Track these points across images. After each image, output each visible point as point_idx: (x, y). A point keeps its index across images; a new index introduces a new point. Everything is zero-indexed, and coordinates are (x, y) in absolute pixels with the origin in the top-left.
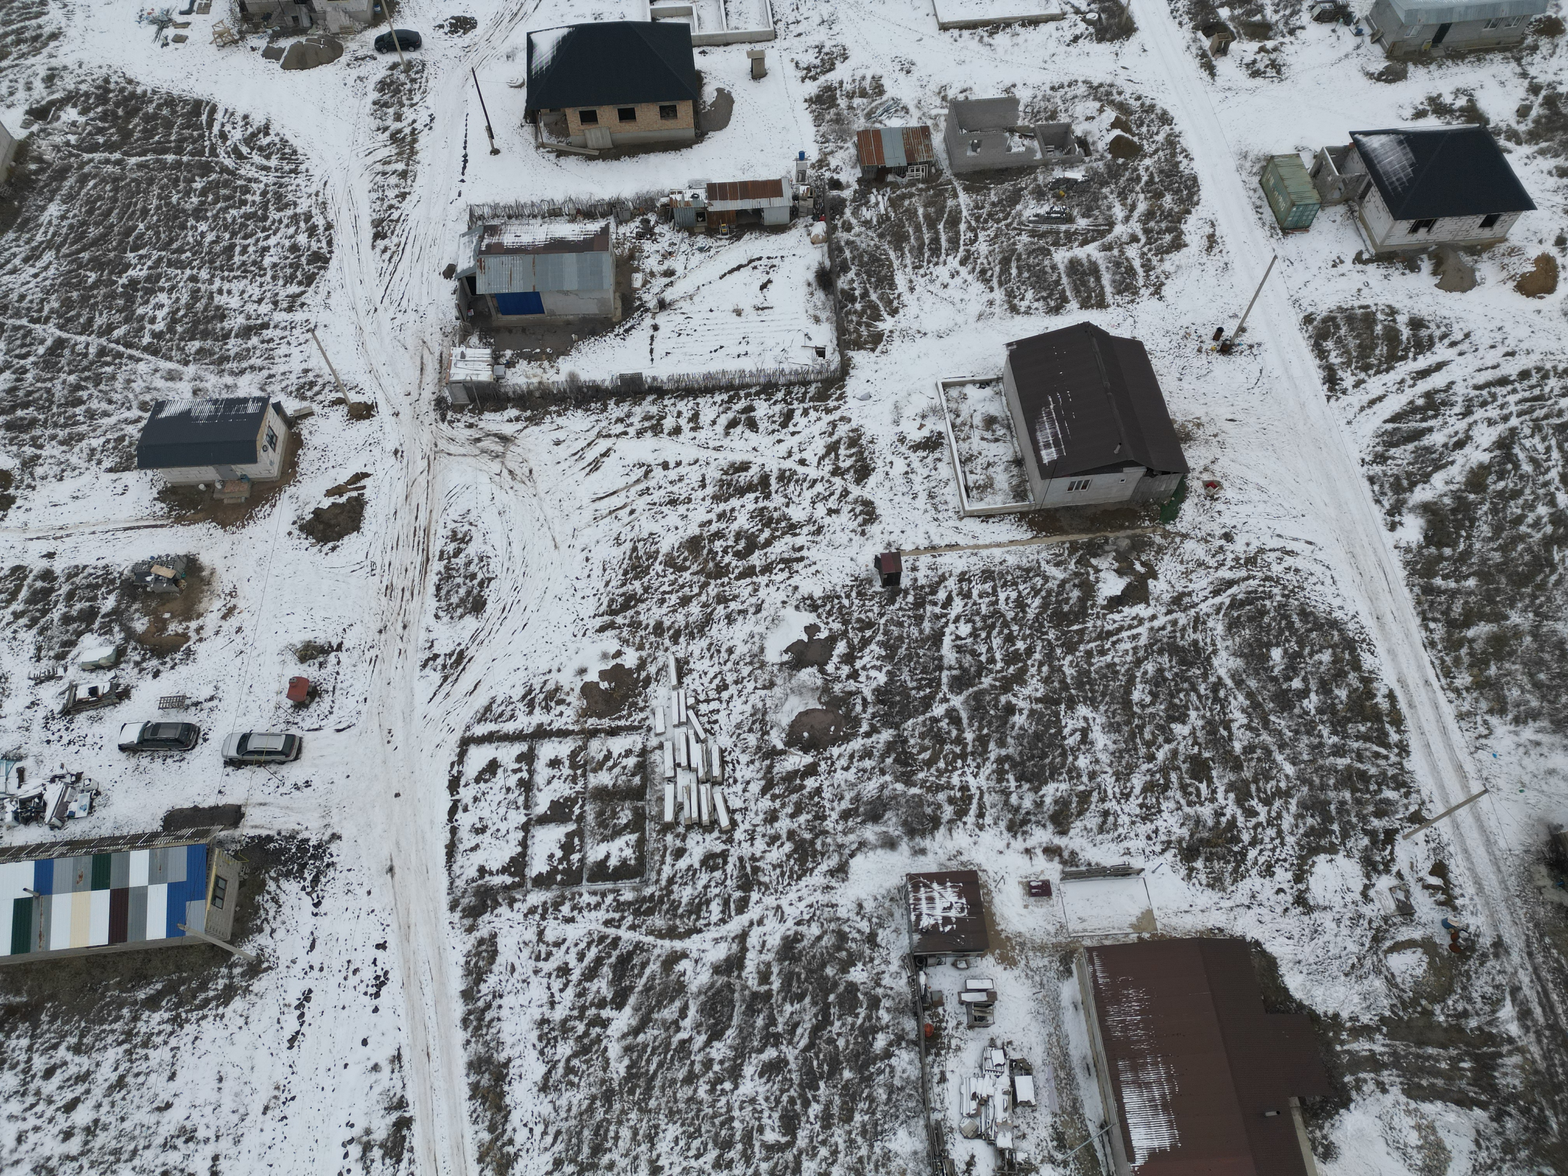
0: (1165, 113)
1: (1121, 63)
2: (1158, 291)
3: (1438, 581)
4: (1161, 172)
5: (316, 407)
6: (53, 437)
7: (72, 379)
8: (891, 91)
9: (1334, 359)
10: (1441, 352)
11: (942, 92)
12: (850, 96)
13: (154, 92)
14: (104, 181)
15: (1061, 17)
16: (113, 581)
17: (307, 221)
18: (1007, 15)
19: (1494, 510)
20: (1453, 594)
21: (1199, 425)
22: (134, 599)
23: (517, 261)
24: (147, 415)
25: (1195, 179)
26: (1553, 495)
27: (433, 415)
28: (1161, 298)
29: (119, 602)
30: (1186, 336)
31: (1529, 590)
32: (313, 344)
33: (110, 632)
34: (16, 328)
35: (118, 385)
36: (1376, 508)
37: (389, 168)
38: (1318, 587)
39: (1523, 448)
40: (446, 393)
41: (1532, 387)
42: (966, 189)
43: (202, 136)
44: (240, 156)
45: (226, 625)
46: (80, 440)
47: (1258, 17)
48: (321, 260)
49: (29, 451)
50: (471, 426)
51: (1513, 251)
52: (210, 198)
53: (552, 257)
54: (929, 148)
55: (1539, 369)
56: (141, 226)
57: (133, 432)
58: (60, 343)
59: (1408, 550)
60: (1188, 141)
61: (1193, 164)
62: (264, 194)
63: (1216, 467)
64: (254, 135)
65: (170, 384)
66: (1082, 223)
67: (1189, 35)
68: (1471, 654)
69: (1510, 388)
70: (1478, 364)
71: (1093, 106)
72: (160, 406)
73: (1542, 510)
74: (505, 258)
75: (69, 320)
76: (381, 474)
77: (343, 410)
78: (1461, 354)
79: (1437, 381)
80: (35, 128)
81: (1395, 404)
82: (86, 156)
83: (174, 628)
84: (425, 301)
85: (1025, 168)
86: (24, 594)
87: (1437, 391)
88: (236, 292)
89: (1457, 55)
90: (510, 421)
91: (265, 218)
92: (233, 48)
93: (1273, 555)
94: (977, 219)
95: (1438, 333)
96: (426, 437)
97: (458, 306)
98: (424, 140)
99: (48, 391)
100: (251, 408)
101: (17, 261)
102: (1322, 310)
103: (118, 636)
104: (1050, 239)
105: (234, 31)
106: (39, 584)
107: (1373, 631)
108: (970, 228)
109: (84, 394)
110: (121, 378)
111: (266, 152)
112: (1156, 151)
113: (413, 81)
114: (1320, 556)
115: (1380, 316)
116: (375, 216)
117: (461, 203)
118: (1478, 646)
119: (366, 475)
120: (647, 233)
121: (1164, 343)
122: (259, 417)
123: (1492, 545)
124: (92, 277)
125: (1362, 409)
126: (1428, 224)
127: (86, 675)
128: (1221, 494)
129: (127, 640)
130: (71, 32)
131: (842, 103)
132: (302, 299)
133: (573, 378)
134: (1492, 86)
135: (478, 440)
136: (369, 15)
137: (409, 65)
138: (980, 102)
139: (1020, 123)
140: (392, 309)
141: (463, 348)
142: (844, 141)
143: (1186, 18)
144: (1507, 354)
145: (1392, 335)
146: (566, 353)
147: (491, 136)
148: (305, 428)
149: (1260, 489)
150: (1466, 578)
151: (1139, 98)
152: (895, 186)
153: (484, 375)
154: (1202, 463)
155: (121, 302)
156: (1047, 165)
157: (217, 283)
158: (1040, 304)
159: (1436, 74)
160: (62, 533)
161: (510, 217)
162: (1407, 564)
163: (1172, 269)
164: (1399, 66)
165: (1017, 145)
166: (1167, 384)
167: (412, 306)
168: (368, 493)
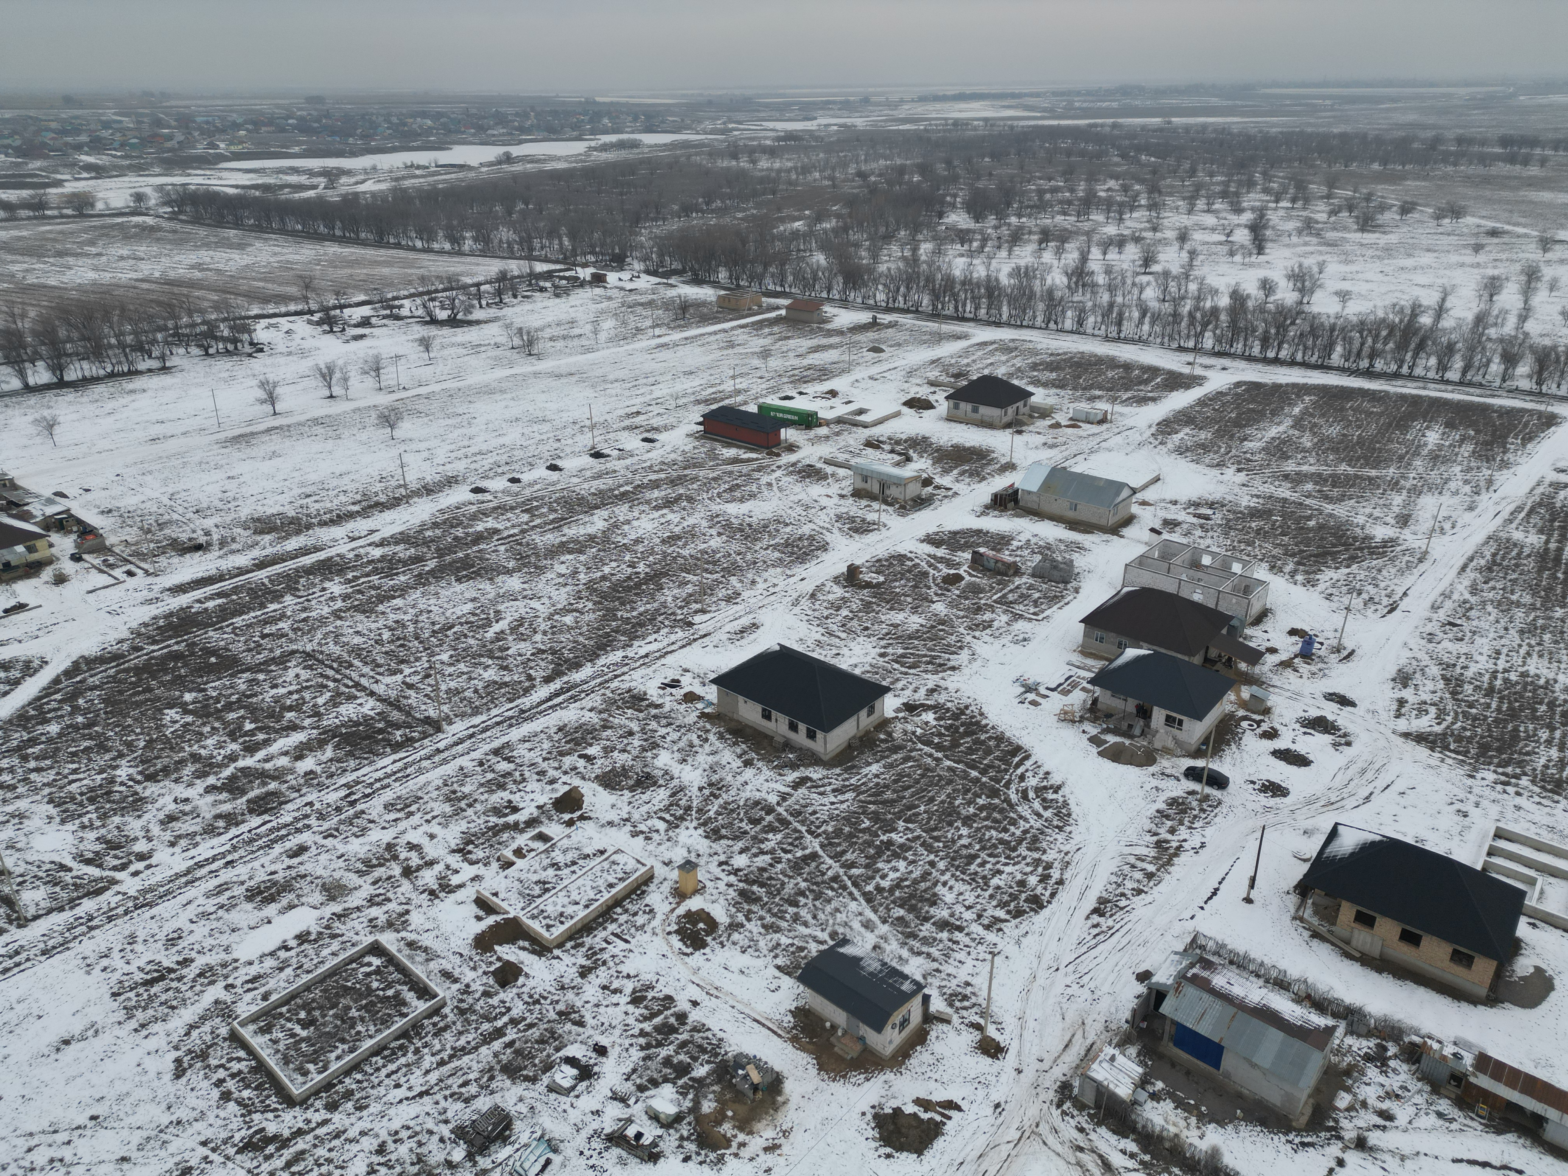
5: (955, 1019)
6: (761, 918)
7: (803, 885)
13: (993, 728)
14: (919, 766)
16: (717, 1055)
17: (1045, 869)
22: (719, 1081)
23: (1218, 1006)
24: (831, 943)
27: (1051, 1095)
29: (708, 1074)
32: (988, 965)
33: (684, 1095)
34: (796, 830)
35: (829, 909)
37: (1140, 864)
40: (1076, 1083)
43: (1006, 771)
44: (1025, 796)
45: (763, 1157)
46: (775, 932)
48: (1037, 904)
49: (741, 918)
50: (1081, 1130)
52: (984, 814)
53: (1256, 1022)
56: (922, 808)
57: (814, 949)
58: (814, 856)
62: (1025, 832)
64: (1045, 788)
65: (863, 930)
72: (845, 942)
74: (1205, 996)
75: (830, 844)
76: (971, 1116)
77: (976, 1036)
80: (901, 715)
82: (920, 746)
83: (727, 1128)
84: (1106, 988)
86: (658, 1020)
88: (956, 891)
90: (1124, 1152)
91: (1014, 849)
92: (1070, 725)
96: (1033, 1111)
97: (1134, 1011)
98: (1183, 859)
99: (783, 884)
100: (906, 987)
101: (829, 788)
103: (687, 1104)
105: (1078, 715)
106: (672, 1020)
109: (802, 901)
110: (834, 904)
111: (1047, 804)
113: (1203, 810)
116: (1105, 895)
117: (1190, 925)
119: (958, 1108)
120: (1379, 1059)
122: (907, 997)
124: (867, 823)
127: (645, 1117)
129: (691, 1111)
130: (965, 671)
132: (1002, 925)
133: (1215, 1154)
135: (1081, 1149)
136: (1193, 748)
137: (1206, 798)
140: (1072, 977)
141: (1116, 1052)
146: (1221, 1123)
147: (1252, 886)
148: (936, 1030)
153: (1124, 1090)
155: (872, 851)
157: (947, 876)
160: (713, 992)
161: (1231, 962)
167: (1092, 985)
168: (949, 1126)
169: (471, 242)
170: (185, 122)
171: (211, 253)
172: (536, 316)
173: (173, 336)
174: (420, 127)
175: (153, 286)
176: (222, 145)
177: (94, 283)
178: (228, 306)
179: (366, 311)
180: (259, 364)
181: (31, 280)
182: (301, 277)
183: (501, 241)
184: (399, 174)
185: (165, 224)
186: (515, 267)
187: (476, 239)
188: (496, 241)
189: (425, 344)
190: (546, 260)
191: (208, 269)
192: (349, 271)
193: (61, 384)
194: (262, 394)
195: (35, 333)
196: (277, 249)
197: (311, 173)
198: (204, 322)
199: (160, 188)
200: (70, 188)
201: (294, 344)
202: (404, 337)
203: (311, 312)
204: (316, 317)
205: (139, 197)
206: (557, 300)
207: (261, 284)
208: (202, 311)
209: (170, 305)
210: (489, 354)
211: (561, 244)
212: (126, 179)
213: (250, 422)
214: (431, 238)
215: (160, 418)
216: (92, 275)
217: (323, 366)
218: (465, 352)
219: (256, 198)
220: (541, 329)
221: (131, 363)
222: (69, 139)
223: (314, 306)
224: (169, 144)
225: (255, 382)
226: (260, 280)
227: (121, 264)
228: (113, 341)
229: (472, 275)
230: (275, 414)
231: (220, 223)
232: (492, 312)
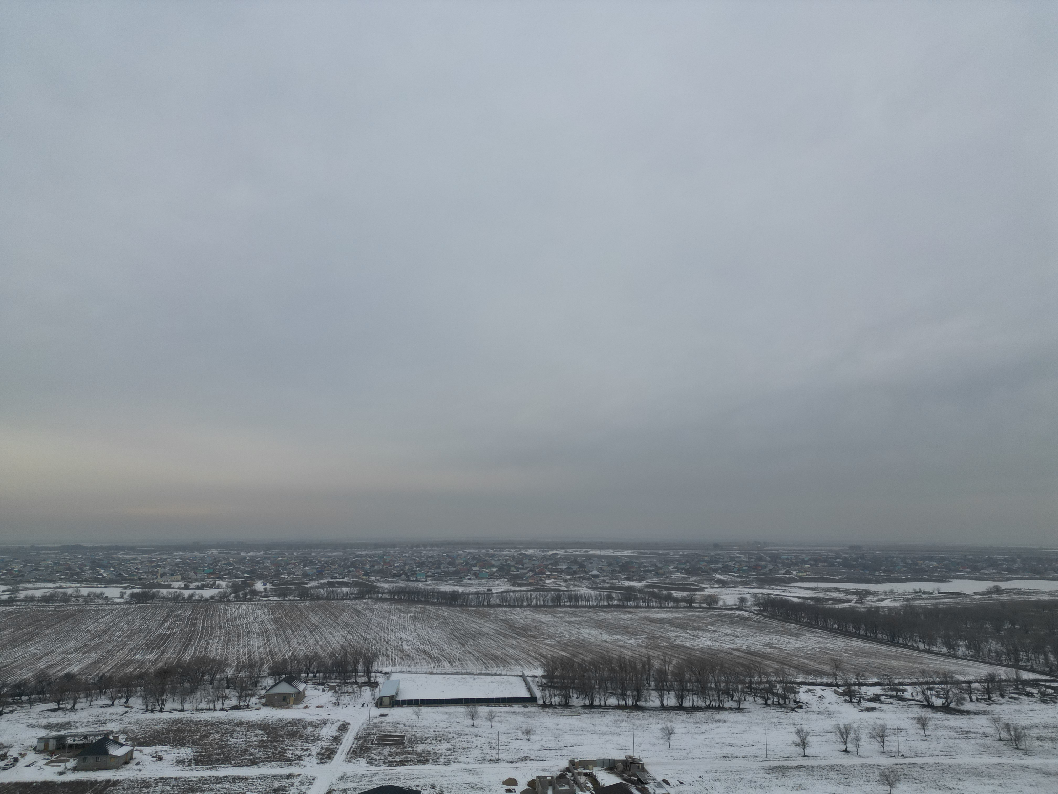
169: (964, 649)
170: (775, 558)
171: (778, 637)
172: (1023, 716)
173: (748, 688)
174: (928, 566)
175: (740, 654)
176: (794, 573)
177: (709, 648)
178: (784, 673)
179: (877, 690)
180: (798, 717)
181: (678, 642)
182: (833, 660)
183: (990, 650)
184: (910, 597)
185: (755, 617)
186: (1002, 672)
187: (968, 647)
188: (986, 651)
189: (923, 723)
190: (1032, 670)
191: (775, 648)
192: (868, 660)
193: (680, 708)
194: (797, 739)
195: (673, 674)
196: (820, 639)
197: (848, 592)
198: (767, 682)
199: (755, 595)
200: (708, 592)
201: (823, 706)
202: (905, 715)
203: (838, 685)
204: (841, 690)
205: (742, 600)
206: (1044, 706)
207: (806, 661)
208: (767, 675)
209: (749, 668)
210: (978, 741)
211: (1046, 659)
212: (737, 589)
213: (787, 758)
214: (932, 642)
215: (731, 742)
216: (709, 643)
217: (842, 726)
218: (956, 735)
219: (810, 605)
220: (1029, 728)
221: (720, 701)
222: (713, 566)
223: (840, 681)
224: (764, 571)
225: (794, 729)
226: (806, 658)
227: (726, 638)
228: (713, 685)
229: (964, 674)
230: (804, 756)
231: (786, 619)
232: (982, 706)
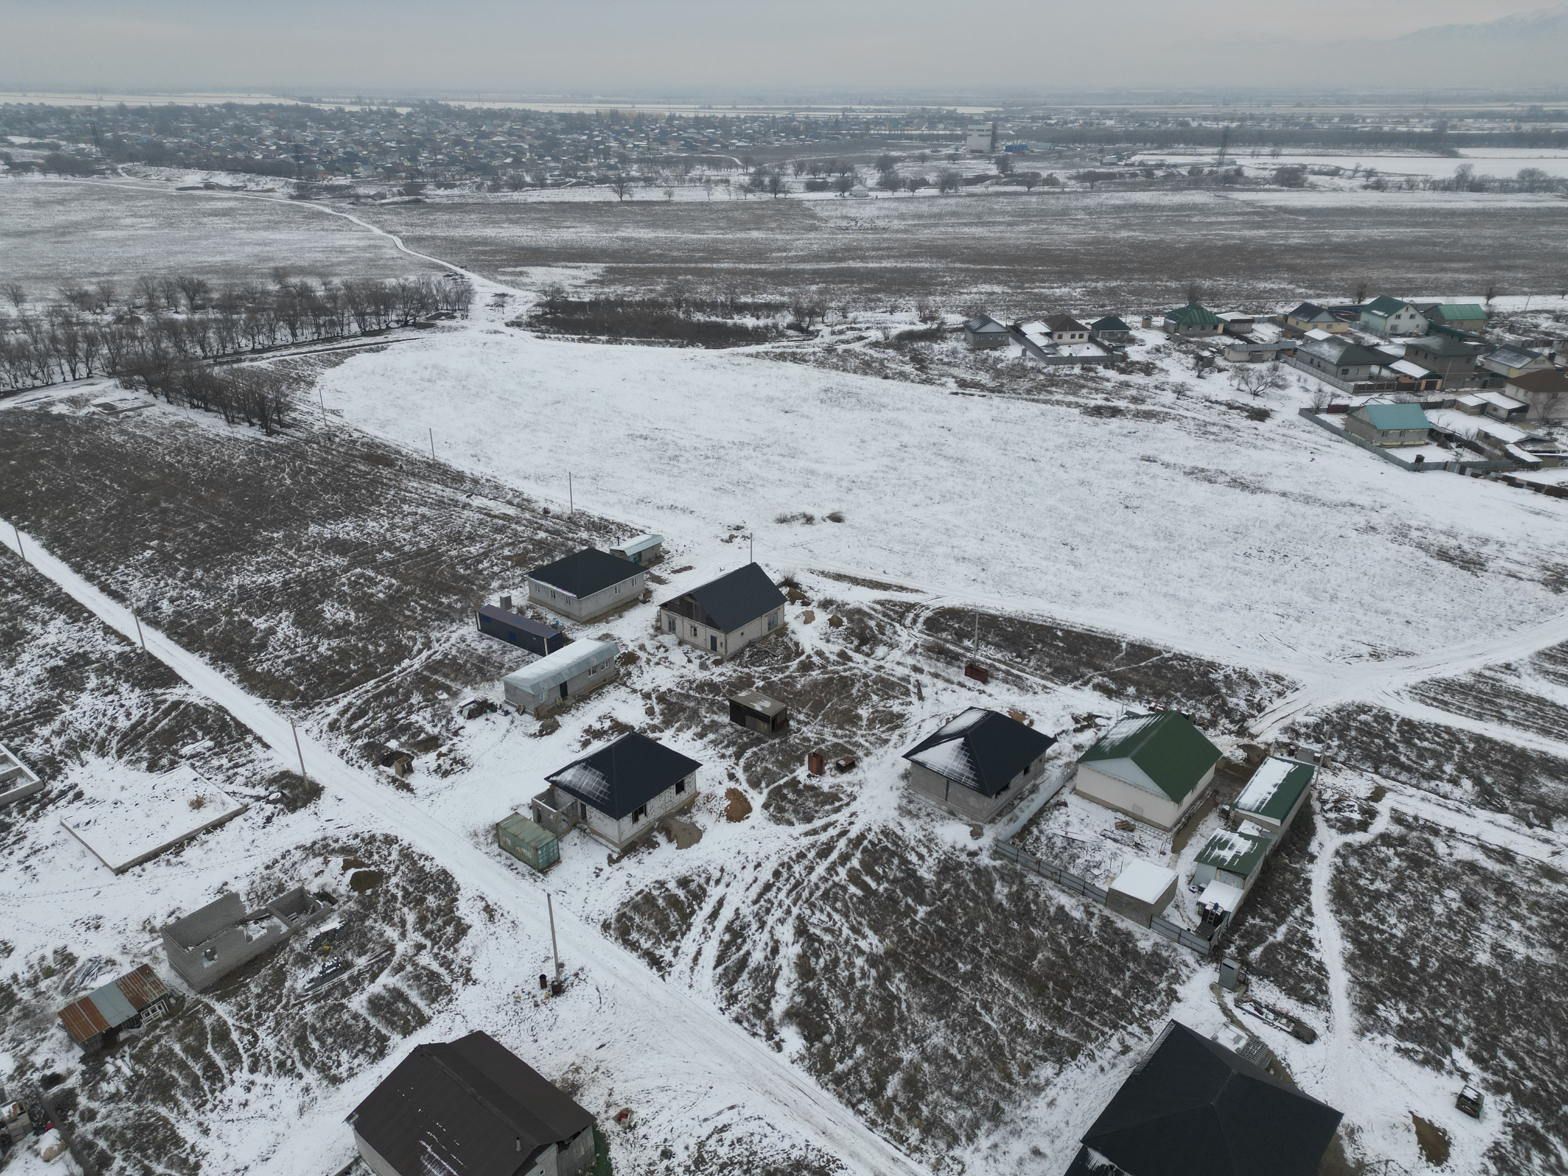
0: (387, 837)
1: (324, 818)
2: (468, 978)
3: (839, 1067)
4: (411, 881)
8: (83, 954)
9: (646, 944)
10: (714, 893)
11: (148, 927)
12: (33, 983)
15: (245, 808)
18: (186, 831)
19: (832, 984)
20: (855, 1070)
21: (577, 1070)
25: (444, 872)
26: (856, 946)
28: (475, 983)
30: (517, 1001)
31: (897, 1028)
36: (756, 1040)
38: (765, 1142)
39: (815, 926)
41: (788, 880)
42: (220, 999)
47: (423, 735)
51: (708, 798)
54: (157, 983)
55: (782, 865)
59: (802, 1058)
60: (420, 846)
61: (435, 862)
63: (616, 1097)
66: (361, 962)
67: (373, 772)
68: (903, 1110)
69: (775, 889)
70: (743, 886)
71: (316, 863)
73: (859, 961)
78: (728, 885)
79: (726, 914)
81: (711, 951)
85: (276, 946)
87: (732, 922)
89: (584, 698)
93: (712, 1142)
94: (248, 1019)
95: (702, 881)
102: (611, 913)
104: (337, 994)
107: (830, 1149)
108: (244, 1032)
112: (397, 868)
114: (747, 1113)
115: (655, 893)
118: (902, 1098)
121: (502, 1018)
123: (851, 1010)
125: (692, 969)
126: (643, 810)
128: (636, 1118)
131: (25, 995)
134: (618, 705)
138: (193, 916)
139: (249, 911)
142: (46, 1030)
143: (363, 762)
144: (756, 867)
145: (673, 901)
149: (664, 1089)
150: (854, 1050)
151: (356, 836)
152: (132, 1041)
154: (601, 1102)
156: (297, 932)
158: (361, 1058)
159: (579, 714)
162: (809, 1070)
163: (469, 953)
164: (549, 721)
165: (256, 931)
166: (526, 1053)
